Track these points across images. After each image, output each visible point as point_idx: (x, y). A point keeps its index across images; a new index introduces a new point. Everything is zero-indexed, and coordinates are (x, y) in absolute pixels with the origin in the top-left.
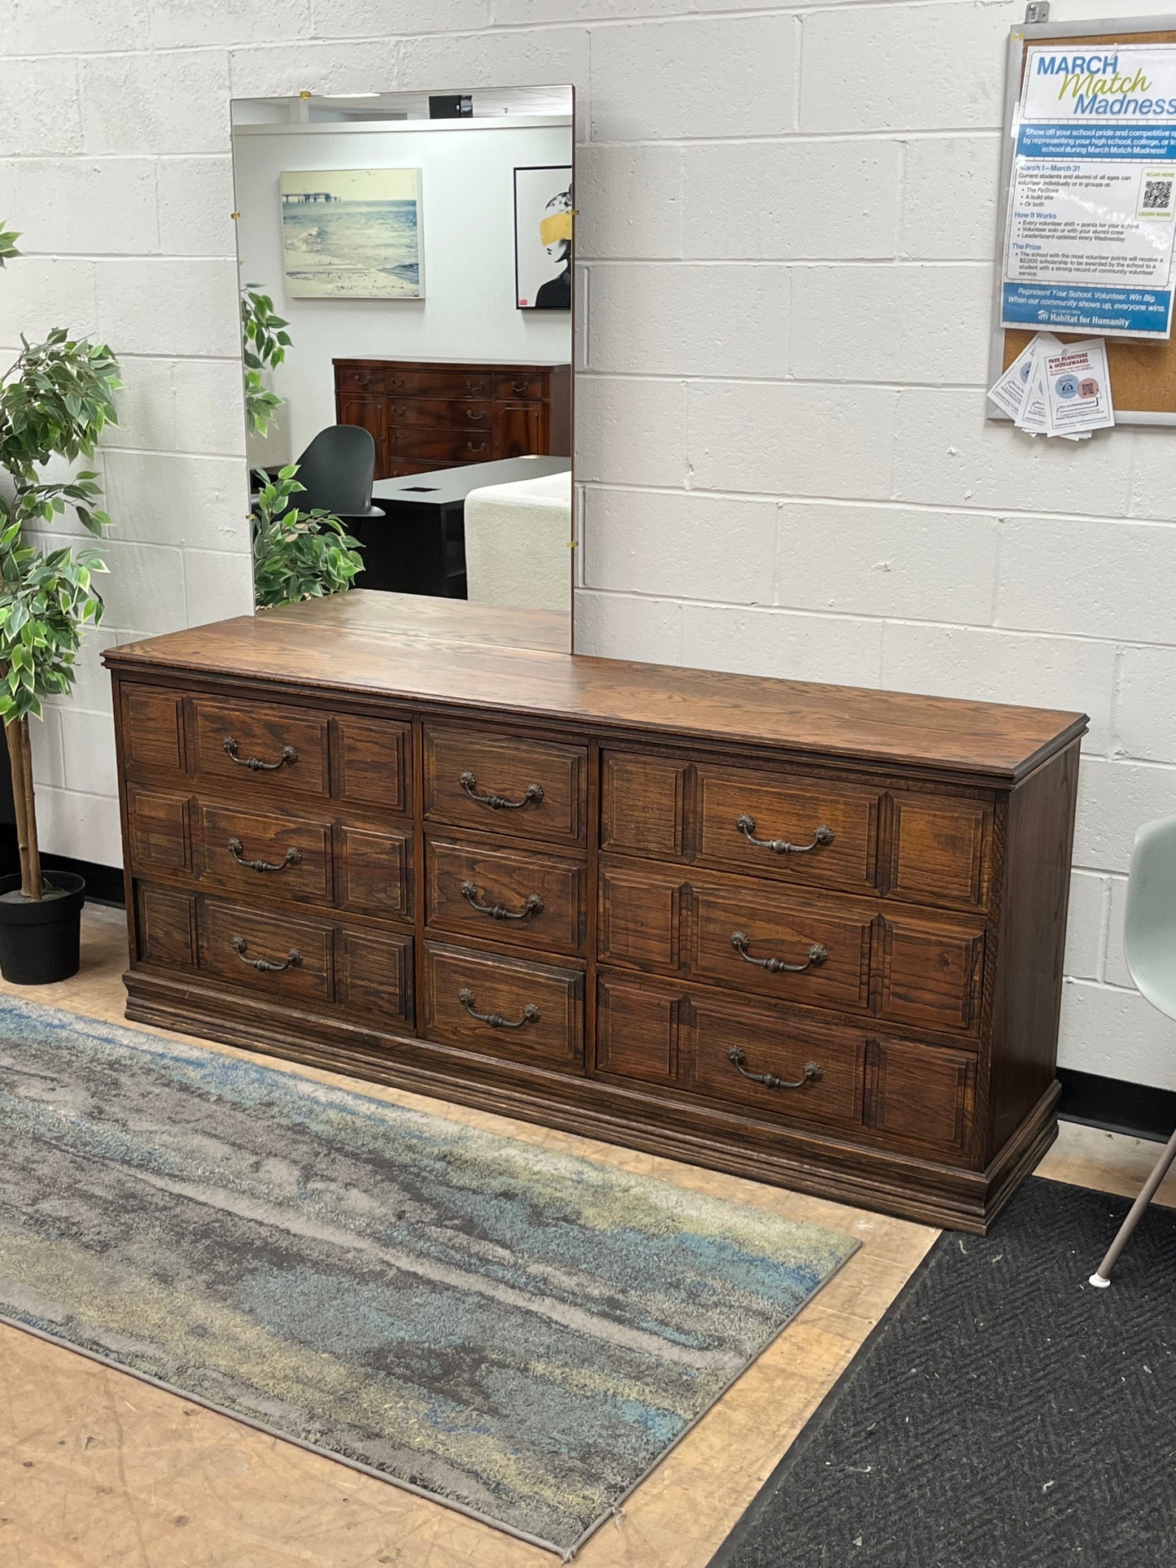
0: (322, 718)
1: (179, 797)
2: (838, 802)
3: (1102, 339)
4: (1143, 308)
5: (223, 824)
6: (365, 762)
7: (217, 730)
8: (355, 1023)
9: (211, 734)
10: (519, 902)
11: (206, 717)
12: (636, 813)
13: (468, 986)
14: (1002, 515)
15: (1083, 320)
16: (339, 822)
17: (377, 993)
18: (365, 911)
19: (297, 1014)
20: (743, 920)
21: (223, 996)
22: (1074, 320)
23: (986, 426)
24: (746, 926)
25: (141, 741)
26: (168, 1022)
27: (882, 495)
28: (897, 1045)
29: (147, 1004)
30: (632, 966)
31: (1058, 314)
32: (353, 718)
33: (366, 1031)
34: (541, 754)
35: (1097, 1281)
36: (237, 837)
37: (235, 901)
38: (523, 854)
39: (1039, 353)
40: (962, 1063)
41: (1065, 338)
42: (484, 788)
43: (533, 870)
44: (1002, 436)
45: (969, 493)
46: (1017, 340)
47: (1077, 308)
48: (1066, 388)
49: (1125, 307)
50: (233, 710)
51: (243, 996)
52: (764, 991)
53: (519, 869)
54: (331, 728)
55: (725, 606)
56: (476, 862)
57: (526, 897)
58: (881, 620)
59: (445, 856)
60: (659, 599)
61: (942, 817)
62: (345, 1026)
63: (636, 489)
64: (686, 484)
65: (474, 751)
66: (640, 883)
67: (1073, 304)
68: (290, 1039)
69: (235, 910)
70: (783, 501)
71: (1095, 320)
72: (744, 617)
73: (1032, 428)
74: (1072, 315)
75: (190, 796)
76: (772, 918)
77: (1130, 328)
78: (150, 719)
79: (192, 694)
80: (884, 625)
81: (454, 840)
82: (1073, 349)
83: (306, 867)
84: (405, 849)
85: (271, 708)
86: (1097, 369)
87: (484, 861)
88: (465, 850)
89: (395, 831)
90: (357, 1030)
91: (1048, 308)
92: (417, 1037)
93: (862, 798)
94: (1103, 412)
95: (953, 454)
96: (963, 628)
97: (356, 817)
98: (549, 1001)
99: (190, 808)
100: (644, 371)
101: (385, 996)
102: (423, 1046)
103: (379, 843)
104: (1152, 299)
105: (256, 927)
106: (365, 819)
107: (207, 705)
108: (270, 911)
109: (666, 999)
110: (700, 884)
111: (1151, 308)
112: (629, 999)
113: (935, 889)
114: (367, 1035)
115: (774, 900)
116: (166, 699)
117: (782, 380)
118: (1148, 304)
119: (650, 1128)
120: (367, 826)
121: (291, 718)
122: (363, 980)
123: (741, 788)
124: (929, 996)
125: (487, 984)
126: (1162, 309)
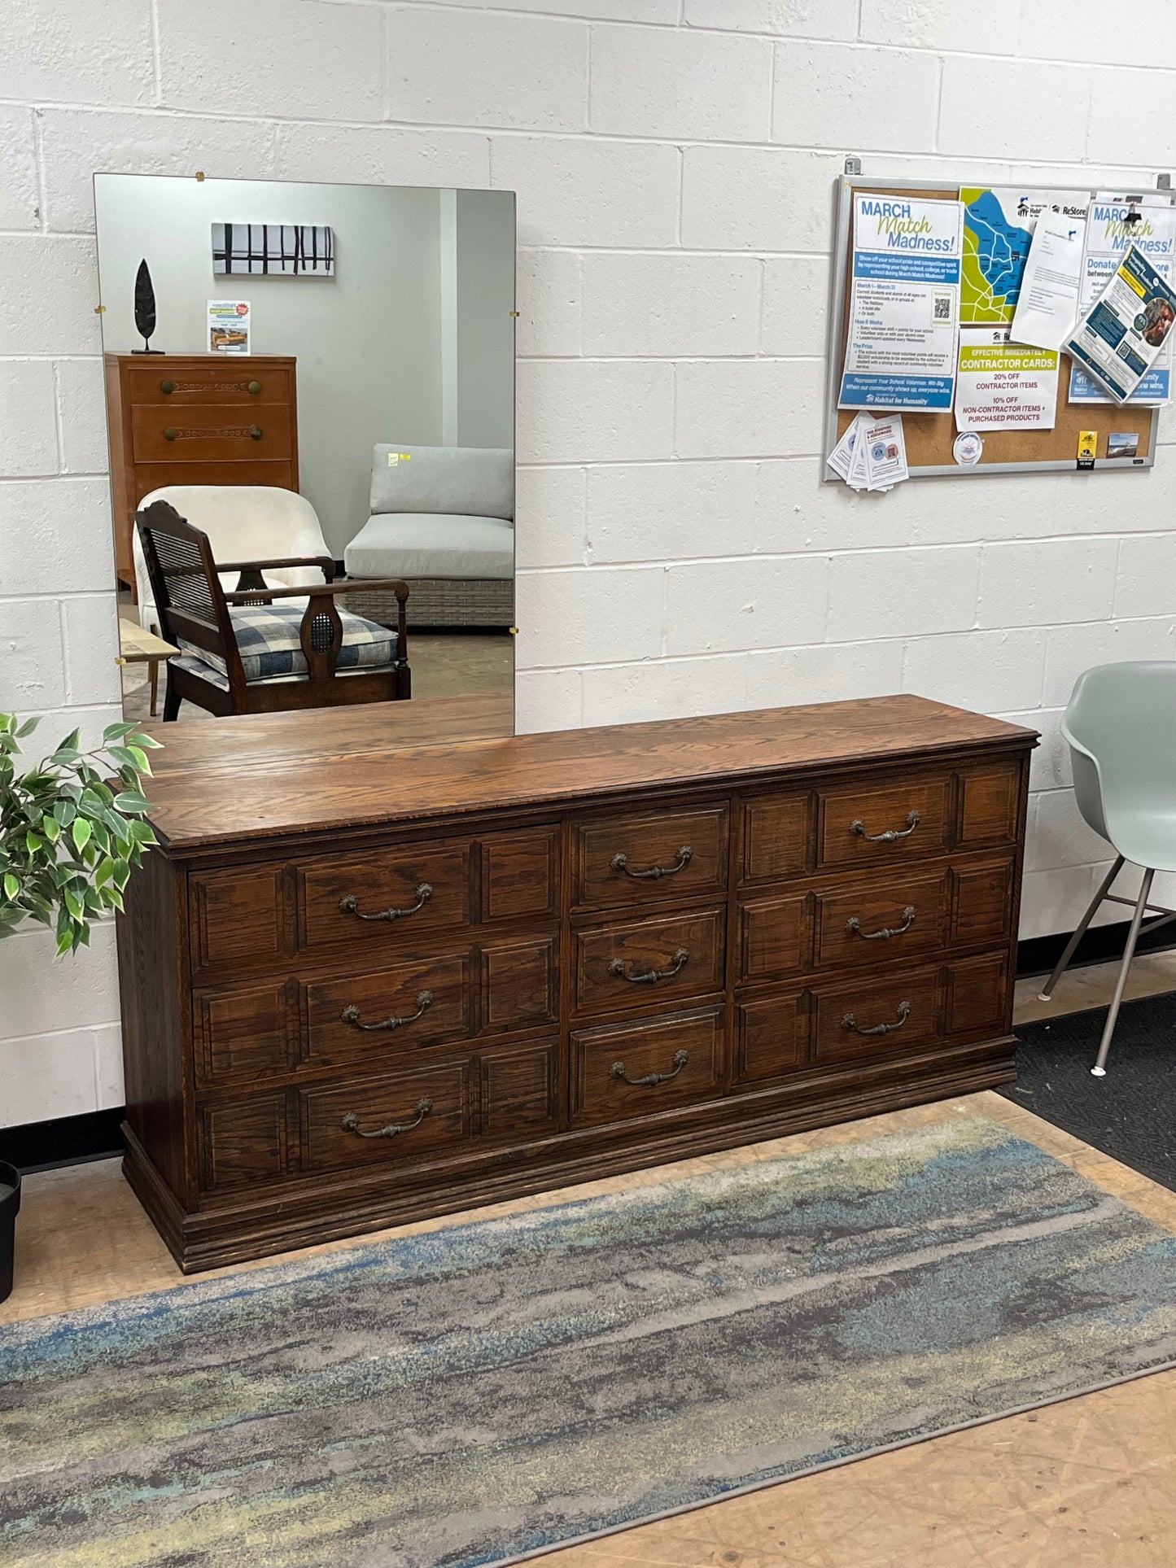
0: (464, 845)
1: (273, 984)
2: (923, 789)
3: (899, 416)
4: (936, 391)
5: (334, 995)
6: (513, 876)
7: (332, 893)
8: (491, 1149)
9: (325, 899)
10: (664, 960)
11: (317, 881)
12: (770, 846)
13: (619, 1059)
14: (831, 554)
15: (898, 401)
16: (477, 947)
17: (521, 1107)
18: (506, 1029)
19: (426, 1168)
20: (856, 907)
21: (329, 1189)
22: (891, 401)
23: (821, 486)
24: (858, 911)
25: (221, 935)
26: (251, 1252)
27: (747, 550)
28: (958, 964)
29: (219, 1244)
30: (764, 981)
31: (881, 397)
32: (497, 835)
33: (507, 1150)
34: (688, 817)
35: (1098, 1071)
36: (352, 1004)
37: (340, 1078)
38: (668, 915)
39: (862, 427)
40: (1000, 959)
41: (877, 415)
42: (635, 865)
43: (681, 926)
44: (832, 492)
45: (809, 541)
46: (848, 416)
47: (894, 392)
48: (878, 453)
49: (925, 390)
50: (353, 866)
51: (351, 1178)
52: (866, 961)
53: (667, 929)
54: (477, 849)
55: (621, 665)
56: (623, 938)
57: (673, 954)
58: (746, 653)
59: (593, 942)
60: (561, 670)
61: (992, 779)
62: (484, 1156)
63: (539, 571)
64: (585, 561)
65: (627, 832)
66: (774, 905)
67: (891, 389)
68: (414, 1199)
69: (345, 1086)
70: (669, 565)
71: (906, 401)
72: (637, 672)
73: (857, 485)
74: (890, 397)
75: (286, 978)
76: (878, 897)
77: (927, 406)
78: (237, 905)
79: (293, 862)
80: (751, 657)
81: (600, 925)
82: (883, 422)
83: (439, 1007)
84: (554, 949)
85: (399, 850)
86: (897, 437)
87: (634, 934)
88: (611, 931)
89: (539, 935)
90: (497, 1153)
91: (874, 393)
92: (560, 1132)
93: (938, 781)
94: (902, 468)
95: (797, 511)
96: (805, 648)
97: (497, 935)
98: (697, 1041)
99: (293, 991)
100: (546, 461)
101: (529, 1105)
102: (572, 1137)
103: (525, 953)
104: (941, 384)
105: (371, 1094)
106: (507, 934)
107: (318, 868)
108: (388, 1072)
109: (791, 998)
110: (821, 890)
111: (941, 391)
112: (763, 1011)
113: (986, 835)
114: (510, 1154)
115: (876, 882)
116: (259, 877)
117: (668, 461)
118: (939, 387)
119: (780, 1115)
120: (509, 940)
121: (426, 854)
122: (506, 1099)
123: (853, 799)
124: (983, 917)
125: (639, 1049)
126: (948, 391)
